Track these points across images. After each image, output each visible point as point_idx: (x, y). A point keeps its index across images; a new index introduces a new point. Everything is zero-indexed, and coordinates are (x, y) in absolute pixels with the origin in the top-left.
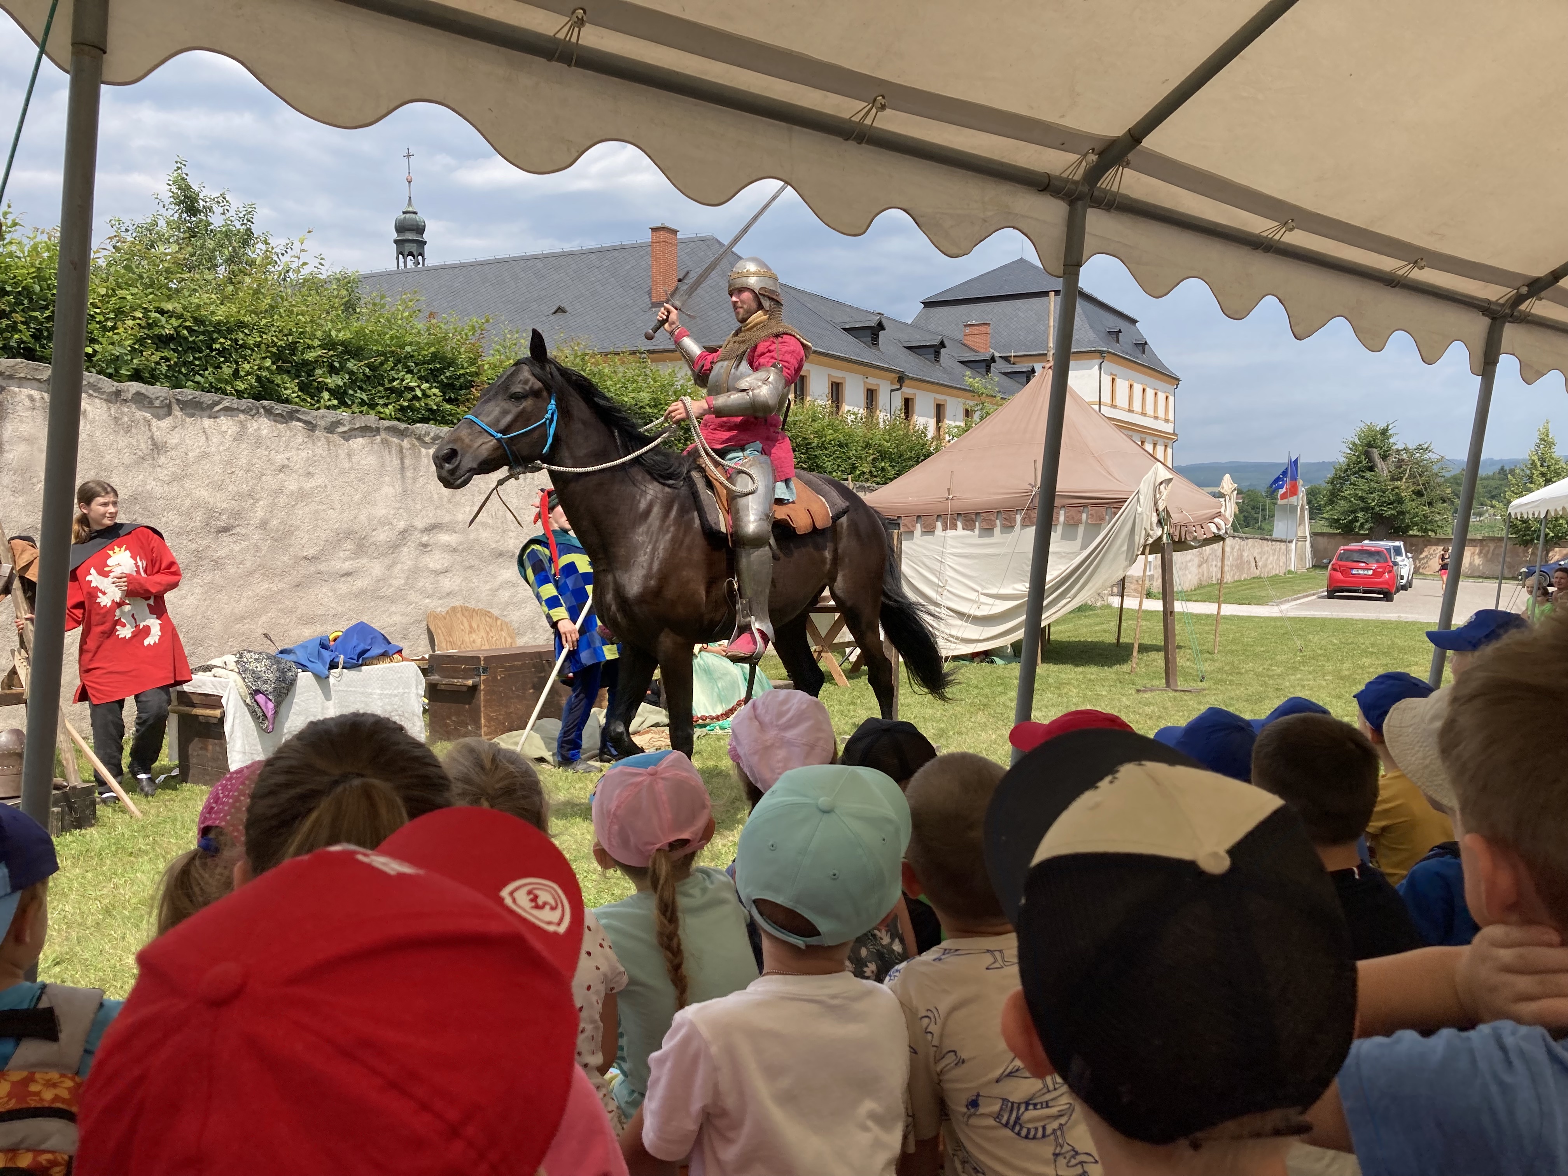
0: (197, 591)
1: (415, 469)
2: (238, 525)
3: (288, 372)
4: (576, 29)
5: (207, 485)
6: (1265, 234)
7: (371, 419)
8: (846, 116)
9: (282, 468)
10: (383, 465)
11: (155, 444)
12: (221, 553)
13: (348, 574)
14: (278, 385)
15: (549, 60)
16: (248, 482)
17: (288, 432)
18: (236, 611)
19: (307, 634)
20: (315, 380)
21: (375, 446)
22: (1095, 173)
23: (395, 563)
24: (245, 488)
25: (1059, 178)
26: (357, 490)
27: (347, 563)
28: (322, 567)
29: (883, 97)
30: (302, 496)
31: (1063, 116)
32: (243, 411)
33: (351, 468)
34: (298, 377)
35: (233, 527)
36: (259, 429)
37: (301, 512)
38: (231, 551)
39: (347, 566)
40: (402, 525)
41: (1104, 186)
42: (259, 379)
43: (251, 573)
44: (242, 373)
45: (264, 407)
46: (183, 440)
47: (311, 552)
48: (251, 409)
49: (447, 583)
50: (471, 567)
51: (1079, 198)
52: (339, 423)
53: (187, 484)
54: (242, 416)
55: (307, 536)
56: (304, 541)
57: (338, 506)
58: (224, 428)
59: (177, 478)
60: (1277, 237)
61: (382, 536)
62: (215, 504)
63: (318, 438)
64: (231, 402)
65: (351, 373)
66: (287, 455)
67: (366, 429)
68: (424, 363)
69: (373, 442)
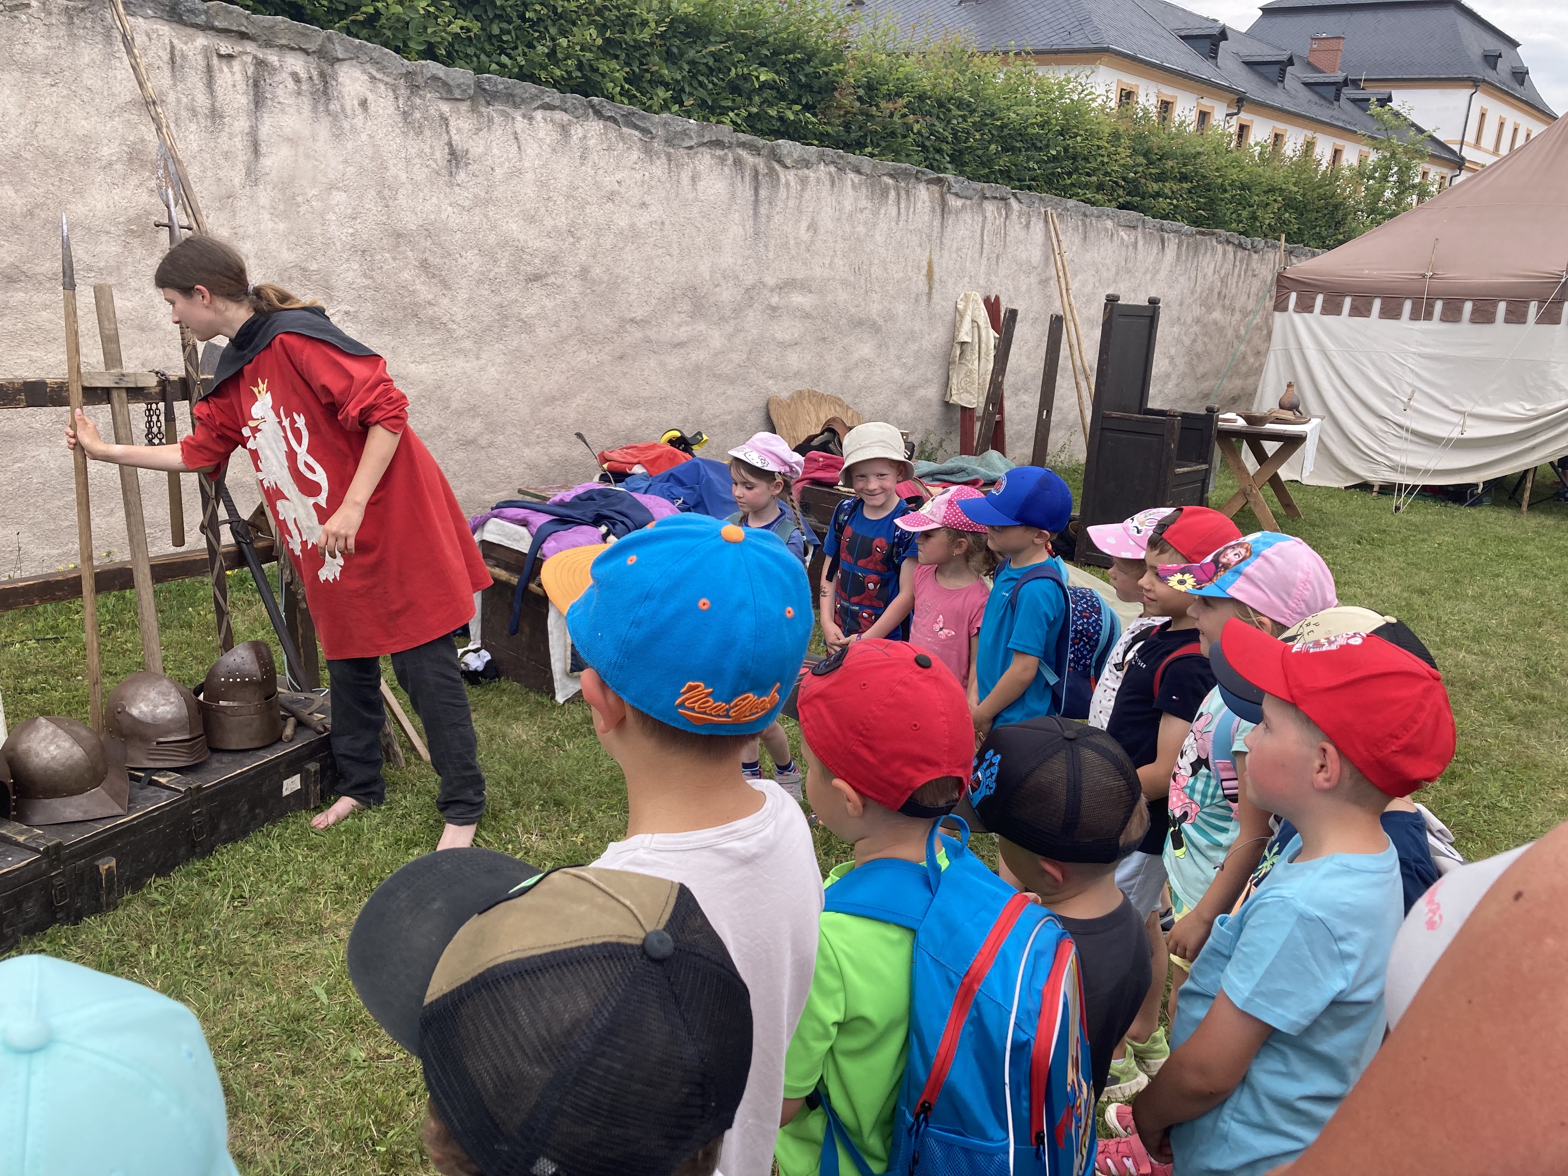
0: (498, 361)
1: (770, 203)
2: (554, 273)
3: (617, 57)
5: (517, 215)
7: (725, 131)
9: (611, 197)
10: (733, 196)
11: (453, 153)
12: (531, 310)
13: (680, 345)
14: (603, 75)
16: (568, 212)
17: (621, 144)
18: (546, 389)
19: (629, 423)
20: (647, 71)
21: (726, 169)
23: (738, 331)
24: (563, 222)
26: (699, 230)
27: (682, 329)
28: (652, 333)
30: (634, 235)
32: (565, 111)
33: (696, 199)
34: (628, 64)
35: (547, 275)
36: (585, 137)
37: (630, 258)
38: (543, 307)
39: (683, 333)
40: (750, 279)
42: (580, 66)
43: (564, 339)
44: (560, 56)
45: (593, 107)
46: (488, 148)
47: (639, 313)
48: (576, 109)
49: (794, 360)
50: (824, 339)
52: (685, 133)
53: (491, 211)
54: (566, 117)
55: (636, 292)
56: (632, 297)
57: (676, 252)
58: (541, 134)
59: (480, 203)
61: (727, 294)
62: (526, 241)
63: (656, 153)
64: (553, 96)
65: (692, 63)
66: (619, 176)
67: (717, 144)
68: (780, 54)
69: (722, 160)
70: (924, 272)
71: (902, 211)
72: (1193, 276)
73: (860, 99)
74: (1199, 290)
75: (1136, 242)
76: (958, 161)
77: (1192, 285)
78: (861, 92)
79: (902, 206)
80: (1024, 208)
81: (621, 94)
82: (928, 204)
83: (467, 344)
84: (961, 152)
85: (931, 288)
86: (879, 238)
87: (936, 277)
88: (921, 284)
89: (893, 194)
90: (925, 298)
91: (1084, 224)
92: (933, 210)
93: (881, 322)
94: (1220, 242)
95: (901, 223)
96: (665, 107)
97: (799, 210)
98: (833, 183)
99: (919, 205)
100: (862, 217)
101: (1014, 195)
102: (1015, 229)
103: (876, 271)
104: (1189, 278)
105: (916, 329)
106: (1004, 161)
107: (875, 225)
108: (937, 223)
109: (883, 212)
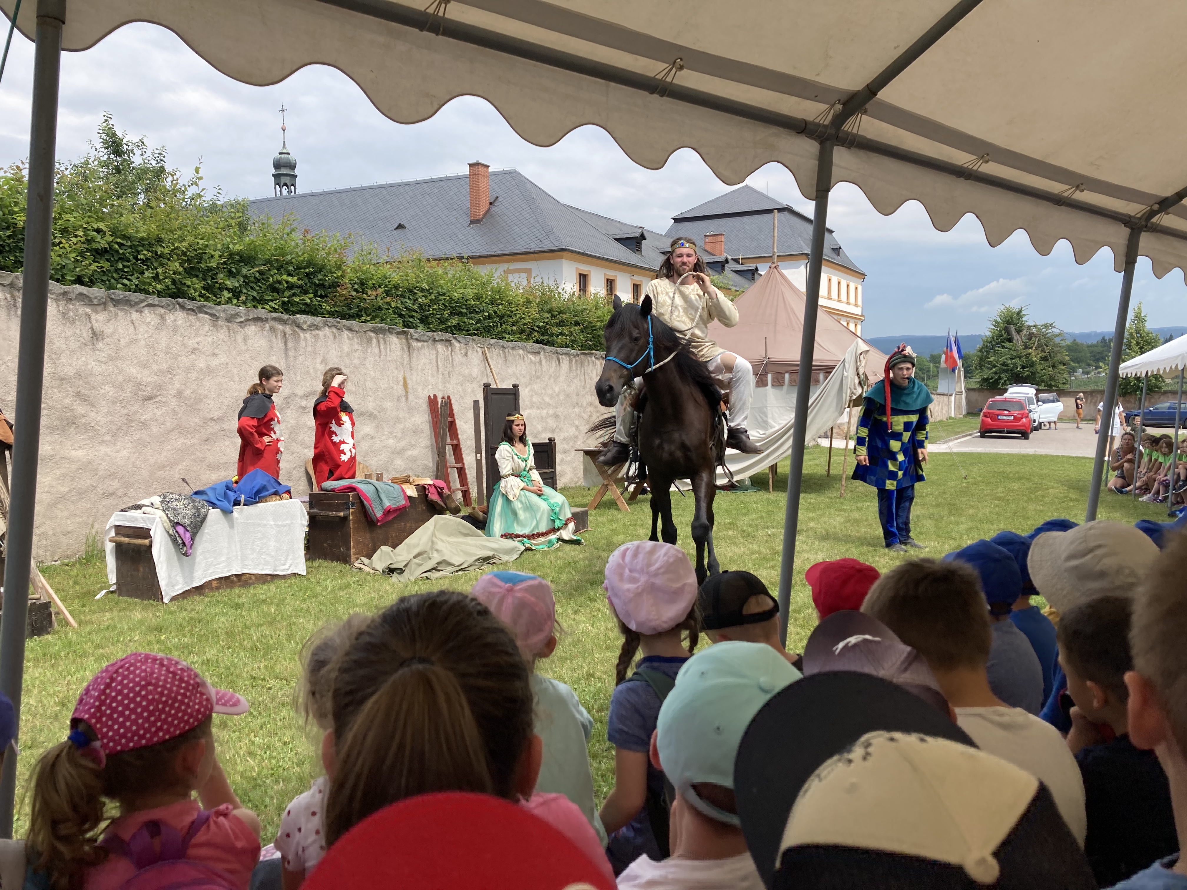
0: (128, 446)
1: (295, 350)
2: (160, 395)
3: (197, 276)
4: (443, 5)
5: (135, 364)
6: (966, 165)
7: (261, 312)
8: (651, 74)
9: (193, 351)
10: (271, 347)
11: (94, 333)
12: (146, 417)
14: (189, 287)
15: (421, 30)
16: (167, 361)
17: (198, 322)
18: (159, 461)
20: (217, 282)
21: (265, 333)
22: (840, 119)
24: (164, 366)
25: (813, 123)
26: (251, 367)
29: (681, 59)
30: (210, 371)
31: (818, 75)
32: (162, 307)
33: (247, 350)
34: (204, 280)
35: (156, 396)
36: (175, 320)
37: (208, 384)
38: (155, 415)
41: (846, 129)
42: (174, 282)
43: (169, 432)
44: (161, 278)
45: (179, 304)
46: (115, 330)
47: (216, 415)
48: (169, 305)
51: (827, 139)
52: (237, 315)
53: (119, 363)
54: (162, 311)
55: (213, 403)
56: (211, 406)
57: (236, 379)
58: (148, 320)
59: (110, 359)
60: (975, 168)
62: (141, 378)
63: (220, 326)
64: (154, 299)
65: (245, 277)
66: (197, 340)
67: (258, 319)
68: (301, 268)
69: (263, 329)
70: (401, 383)
71: (382, 350)
72: (582, 378)
73: (356, 290)
74: (588, 386)
75: (541, 361)
76: (424, 321)
77: (583, 383)
78: (356, 286)
79: (382, 347)
80: (463, 345)
81: (200, 296)
82: (398, 345)
83: (107, 437)
84: (427, 317)
85: (407, 392)
86: (370, 365)
87: (410, 386)
88: (399, 389)
89: (374, 341)
90: (404, 399)
91: (504, 352)
92: (403, 349)
93: (376, 413)
94: (597, 358)
95: (382, 357)
96: (229, 301)
97: (315, 353)
98: (335, 337)
99: (393, 347)
100: (356, 355)
101: (455, 338)
102: (458, 357)
103: (369, 384)
104: (580, 380)
105: (400, 416)
106: (454, 321)
107: (365, 358)
108: (406, 356)
109: (369, 351)
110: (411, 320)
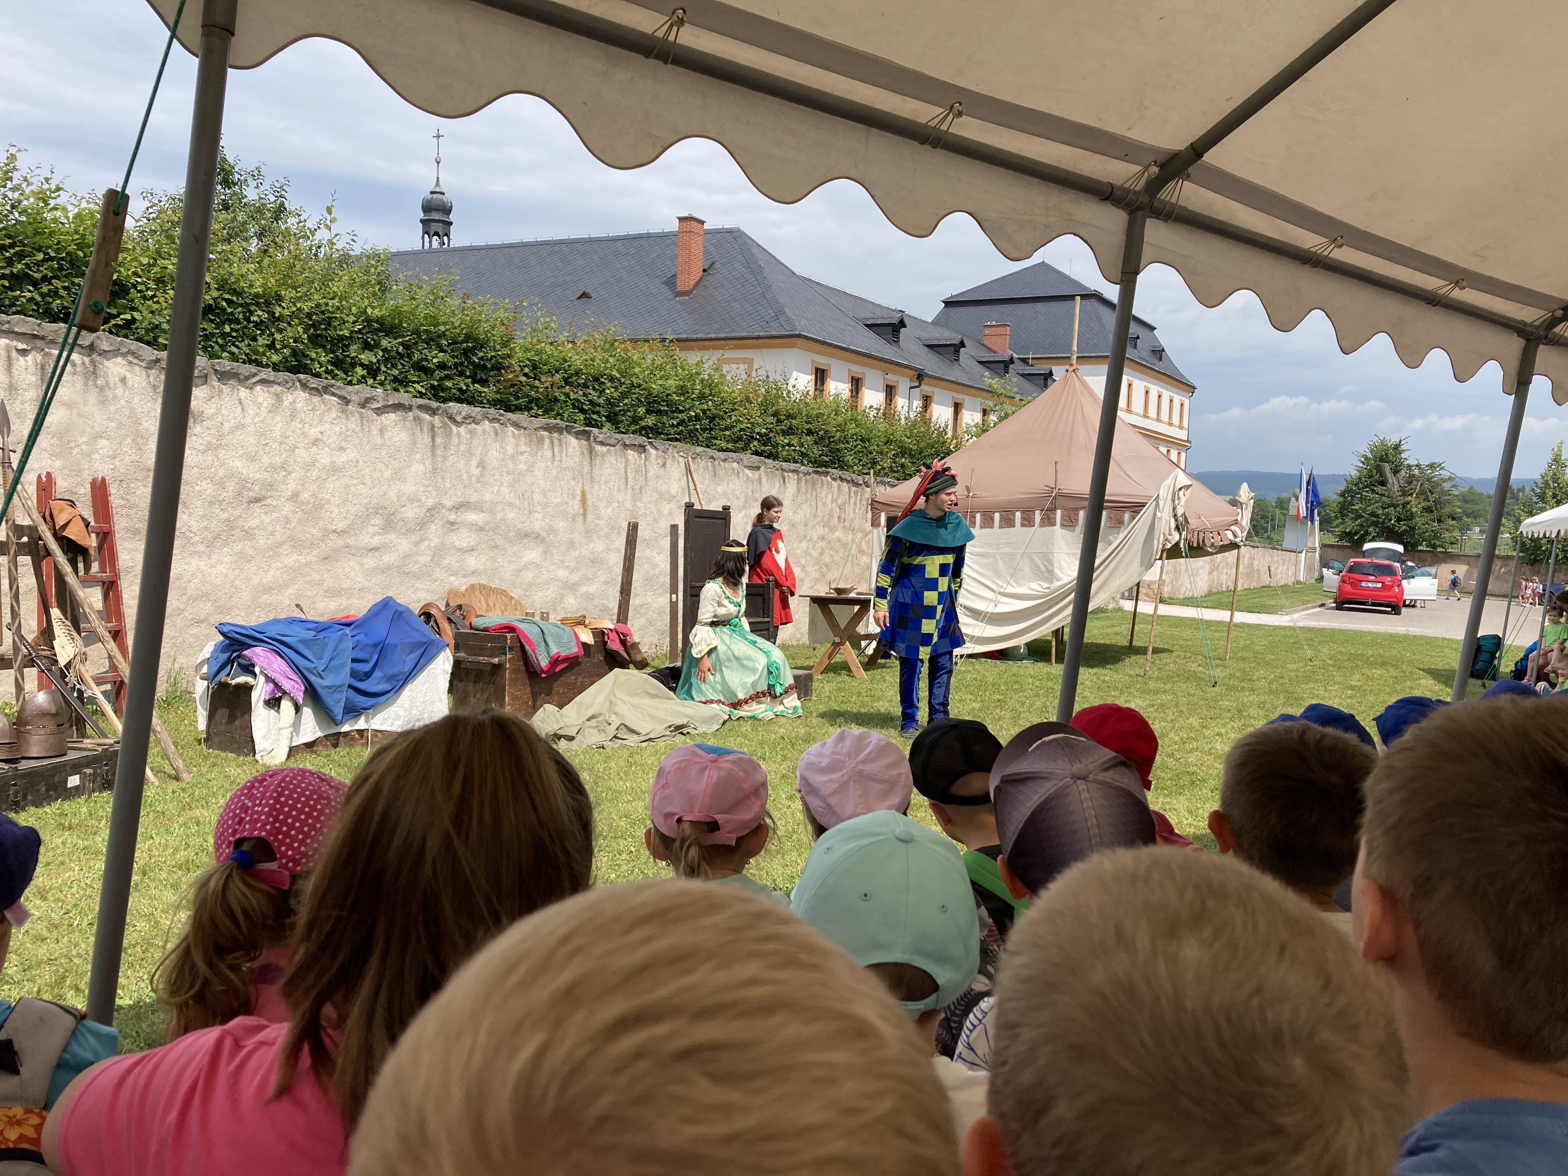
0: (226, 560)
1: (445, 447)
2: (270, 497)
3: (324, 347)
4: (675, 29)
5: (242, 456)
6: (1314, 250)
7: (403, 397)
8: (923, 121)
9: (315, 442)
10: (414, 443)
11: (191, 413)
12: (252, 523)
13: (376, 549)
14: (312, 360)
15: (647, 57)
16: (281, 454)
17: (323, 406)
18: (264, 581)
19: (333, 608)
20: (348, 356)
21: (407, 423)
22: (1156, 185)
23: (422, 540)
24: (278, 460)
25: (1122, 188)
26: (387, 466)
27: (376, 538)
28: (351, 541)
29: (960, 104)
30: (335, 470)
31: (1129, 129)
32: (279, 384)
33: (383, 445)
34: (333, 352)
35: (265, 498)
36: (294, 402)
37: (332, 486)
38: (262, 522)
39: (376, 541)
40: (430, 502)
41: (1163, 198)
42: (294, 353)
43: (280, 545)
44: (278, 346)
45: (300, 381)
46: (219, 410)
47: (341, 526)
48: (287, 383)
49: (472, 562)
50: (496, 547)
51: (1139, 209)
52: (373, 399)
53: (221, 453)
54: (277, 388)
55: (337, 511)
56: (334, 514)
57: (369, 482)
58: (260, 400)
60: (1326, 253)
61: (411, 513)
62: (248, 474)
63: (351, 412)
64: (267, 374)
65: (385, 350)
66: (323, 428)
67: (399, 406)
68: (457, 344)
69: (405, 419)
70: (579, 498)
71: (556, 454)
72: (814, 504)
73: (526, 375)
74: (820, 515)
75: (760, 479)
76: (613, 419)
77: (814, 511)
78: (527, 370)
79: (556, 450)
80: (660, 453)
81: (326, 372)
82: (577, 449)
83: (201, 548)
84: (616, 414)
85: (585, 510)
86: (539, 473)
87: (589, 502)
88: (575, 506)
89: (547, 441)
90: (581, 518)
91: (713, 466)
92: (583, 454)
93: (544, 534)
94: (834, 479)
95: (556, 463)
96: (362, 380)
97: (469, 453)
98: (496, 433)
99: (570, 450)
100: (523, 458)
101: (650, 443)
102: (654, 469)
103: (537, 497)
104: (811, 506)
105: (575, 540)
106: (650, 421)
107: (534, 463)
108: (586, 463)
109: (540, 454)
110: (595, 417)
